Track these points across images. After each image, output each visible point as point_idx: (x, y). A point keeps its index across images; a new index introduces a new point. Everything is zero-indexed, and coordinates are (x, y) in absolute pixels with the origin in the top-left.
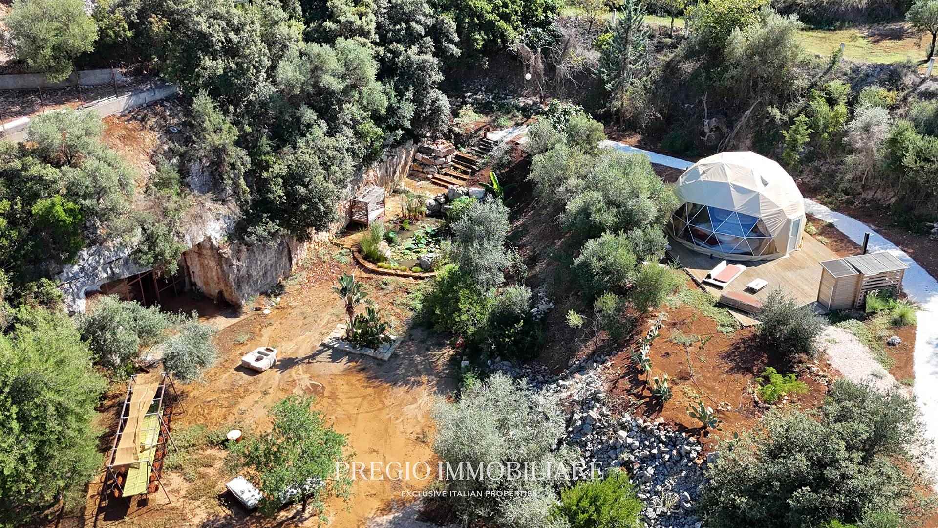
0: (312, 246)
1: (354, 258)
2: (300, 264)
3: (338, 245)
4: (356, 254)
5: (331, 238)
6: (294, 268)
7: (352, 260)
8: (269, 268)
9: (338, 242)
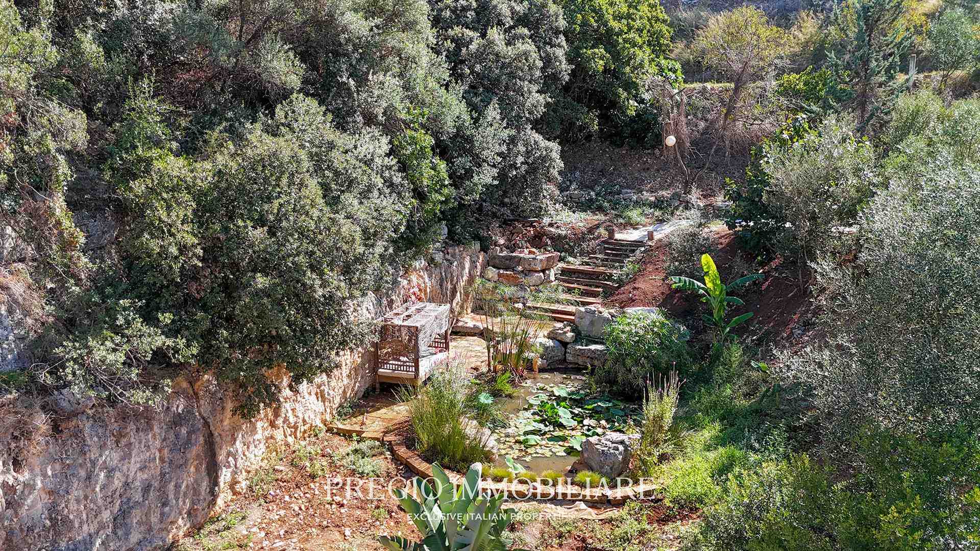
0: (279, 435)
1: (396, 458)
2: (243, 485)
3: (347, 435)
4: (402, 451)
5: (328, 417)
6: (224, 497)
7: (392, 467)
8: (138, 497)
9: (348, 427)
